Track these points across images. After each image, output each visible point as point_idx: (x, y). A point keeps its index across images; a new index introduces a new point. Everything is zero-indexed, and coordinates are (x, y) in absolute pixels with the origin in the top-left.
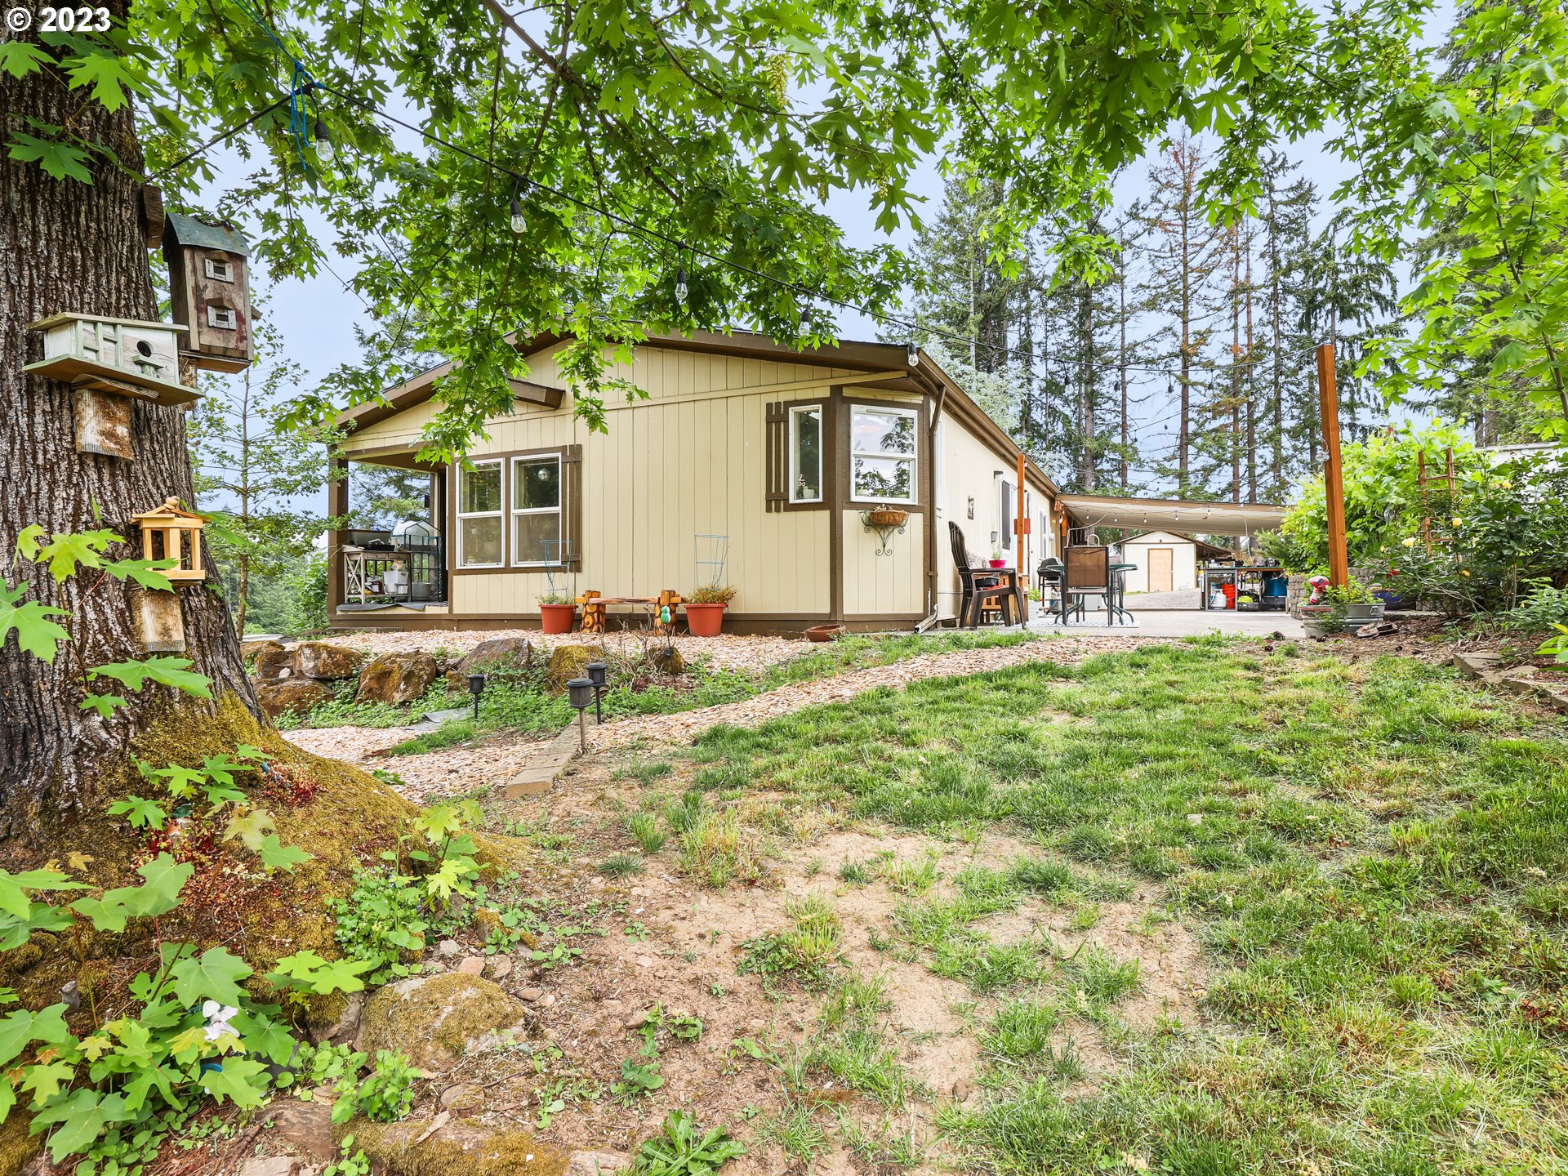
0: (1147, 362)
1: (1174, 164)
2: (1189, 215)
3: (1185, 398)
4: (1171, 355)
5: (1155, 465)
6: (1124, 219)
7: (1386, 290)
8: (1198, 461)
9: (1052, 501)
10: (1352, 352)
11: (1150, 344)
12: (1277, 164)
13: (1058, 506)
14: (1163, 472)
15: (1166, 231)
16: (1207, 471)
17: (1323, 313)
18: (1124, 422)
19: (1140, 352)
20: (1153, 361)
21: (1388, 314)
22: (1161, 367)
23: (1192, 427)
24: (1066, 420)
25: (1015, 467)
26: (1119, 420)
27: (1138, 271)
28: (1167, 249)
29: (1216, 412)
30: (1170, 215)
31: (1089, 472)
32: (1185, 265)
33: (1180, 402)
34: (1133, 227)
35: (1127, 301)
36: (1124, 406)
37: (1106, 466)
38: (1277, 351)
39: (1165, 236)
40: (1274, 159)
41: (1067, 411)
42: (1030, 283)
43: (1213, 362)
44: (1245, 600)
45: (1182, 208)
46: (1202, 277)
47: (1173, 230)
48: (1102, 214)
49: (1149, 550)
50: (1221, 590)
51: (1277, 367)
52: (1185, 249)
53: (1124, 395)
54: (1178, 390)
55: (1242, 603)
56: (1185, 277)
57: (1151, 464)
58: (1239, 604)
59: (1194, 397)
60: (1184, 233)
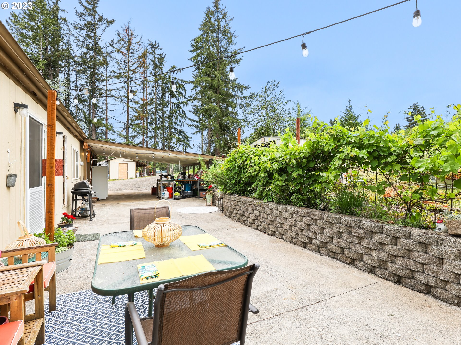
0: (116, 97)
1: (125, 34)
2: (130, 52)
3: (128, 112)
4: (124, 96)
5: (118, 133)
6: (108, 45)
7: (183, 92)
8: (131, 133)
9: (82, 143)
10: (175, 107)
11: (117, 91)
12: (156, 46)
13: (85, 145)
14: (121, 135)
15: (123, 54)
16: (134, 137)
17: (168, 95)
18: (107, 117)
19: (113, 93)
20: (118, 98)
21: (183, 99)
22: (120, 100)
23: (130, 122)
24: (84, 113)
25: (44, 106)
26: (105, 116)
27: (113, 66)
28: (123, 61)
29: (137, 118)
30: (124, 50)
31: (93, 133)
32: (129, 68)
33: (126, 113)
34: (110, 49)
35: (108, 75)
36: (107, 111)
37: (99, 131)
38: (156, 103)
39: (122, 56)
40: (156, 44)
41: (85, 110)
42: (69, 57)
43: (138, 102)
44: (177, 194)
45: (128, 49)
46: (134, 74)
47: (125, 55)
48: (100, 40)
49: (119, 163)
50: (167, 190)
51: (156, 107)
52: (128, 63)
53: (107, 108)
54: (126, 109)
55: (176, 196)
56: (128, 72)
57: (117, 132)
58: (175, 196)
59: (131, 112)
60: (128, 58)
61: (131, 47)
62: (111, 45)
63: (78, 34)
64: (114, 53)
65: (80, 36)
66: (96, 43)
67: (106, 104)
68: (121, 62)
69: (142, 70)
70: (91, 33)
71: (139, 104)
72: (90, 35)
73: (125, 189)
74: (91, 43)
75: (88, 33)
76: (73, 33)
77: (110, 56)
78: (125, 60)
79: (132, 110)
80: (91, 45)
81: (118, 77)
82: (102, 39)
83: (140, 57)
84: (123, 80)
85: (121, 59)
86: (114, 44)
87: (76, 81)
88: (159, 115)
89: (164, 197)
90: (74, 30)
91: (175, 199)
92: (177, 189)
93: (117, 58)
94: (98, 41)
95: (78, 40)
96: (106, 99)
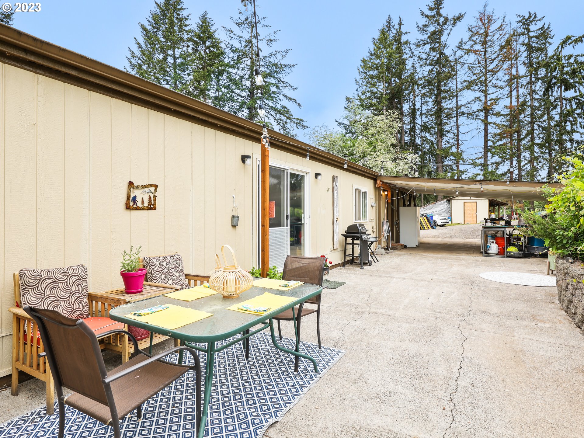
0: (469, 114)
1: (480, 24)
2: (487, 46)
3: (486, 130)
4: (479, 110)
5: (471, 161)
6: (456, 49)
8: (493, 159)
11: (469, 105)
12: (531, 19)
13: (378, 184)
14: (475, 165)
15: (476, 54)
16: (498, 164)
17: (556, 88)
18: (458, 143)
19: (463, 109)
22: (474, 116)
23: (490, 144)
24: (432, 143)
26: (456, 142)
27: (463, 75)
28: (477, 62)
29: (502, 136)
30: (478, 47)
32: (486, 69)
33: (483, 133)
34: (460, 53)
36: (458, 135)
38: (532, 106)
39: (476, 56)
40: (530, 17)
41: (432, 139)
43: (499, 113)
44: (512, 249)
45: (484, 43)
46: (494, 74)
47: (479, 54)
48: (445, 48)
49: (464, 202)
50: (495, 241)
51: (532, 114)
52: (486, 62)
53: (458, 131)
54: (483, 127)
55: (510, 252)
56: (485, 74)
57: (469, 161)
58: (507, 252)
59: (491, 129)
60: (485, 54)
61: (489, 38)
62: (460, 48)
63: (420, 52)
64: (463, 57)
65: (423, 54)
66: (441, 54)
67: (458, 126)
68: (475, 66)
69: (506, 65)
70: (435, 45)
71: (502, 115)
72: (435, 47)
73: (458, 237)
74: (435, 56)
75: (432, 46)
76: (416, 53)
77: (460, 62)
78: (480, 60)
79: (491, 127)
80: (435, 59)
81: (468, 87)
82: (447, 46)
83: (502, 47)
84: (476, 88)
85: (475, 61)
86: (463, 45)
87: (420, 108)
88: (538, 125)
89: (489, 252)
90: (416, 49)
91: (508, 256)
92: (513, 241)
93: (468, 62)
94: (443, 49)
95: (421, 59)
96: (457, 120)
